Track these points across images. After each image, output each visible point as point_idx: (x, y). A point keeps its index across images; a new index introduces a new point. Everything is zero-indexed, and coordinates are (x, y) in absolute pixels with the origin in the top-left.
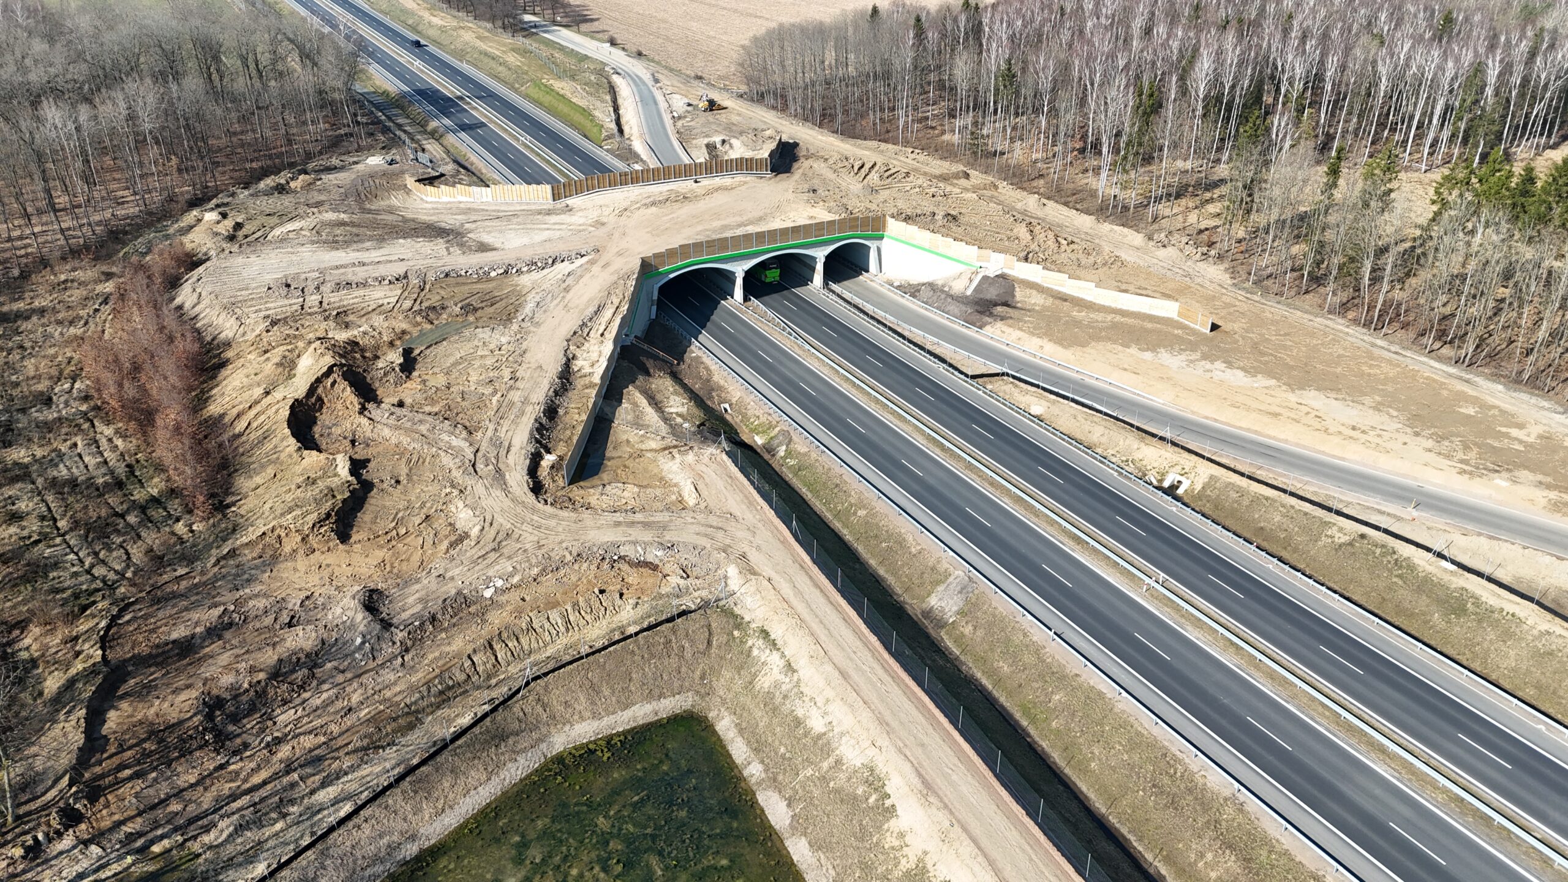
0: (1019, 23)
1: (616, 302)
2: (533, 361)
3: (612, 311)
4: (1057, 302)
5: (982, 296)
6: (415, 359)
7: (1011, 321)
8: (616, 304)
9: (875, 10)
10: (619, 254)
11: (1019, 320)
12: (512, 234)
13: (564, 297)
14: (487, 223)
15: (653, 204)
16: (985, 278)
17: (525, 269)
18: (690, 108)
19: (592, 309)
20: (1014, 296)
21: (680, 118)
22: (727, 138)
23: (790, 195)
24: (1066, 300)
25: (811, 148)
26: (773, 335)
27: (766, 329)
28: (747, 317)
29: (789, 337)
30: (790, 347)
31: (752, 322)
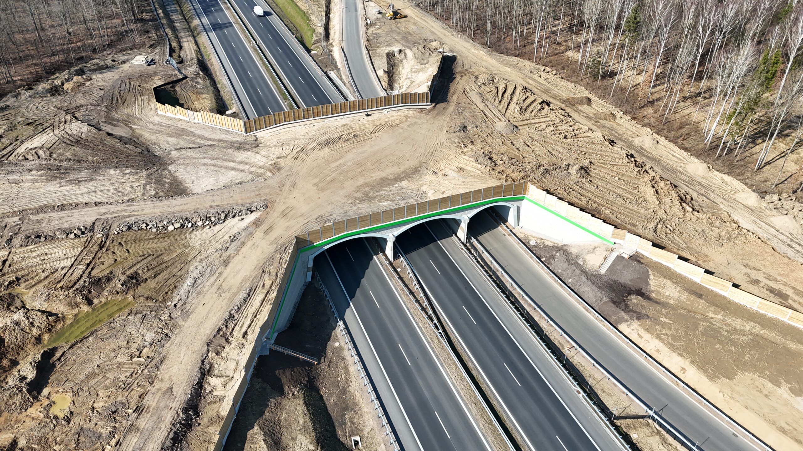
1: (268, 283)
2: (167, 377)
3: (261, 297)
4: (693, 298)
5: (615, 278)
6: (54, 365)
7: (648, 323)
8: (267, 287)
10: (284, 215)
11: (656, 321)
12: (202, 171)
13: (221, 273)
14: (190, 153)
15: (328, 143)
16: (620, 258)
17: (200, 224)
18: (380, 16)
19: (242, 295)
20: (648, 284)
21: (372, 24)
22: (403, 48)
23: (443, 136)
24: (700, 296)
25: (466, 62)
26: (415, 317)
27: (410, 305)
28: (394, 284)
29: (429, 322)
30: (430, 340)
31: (398, 292)
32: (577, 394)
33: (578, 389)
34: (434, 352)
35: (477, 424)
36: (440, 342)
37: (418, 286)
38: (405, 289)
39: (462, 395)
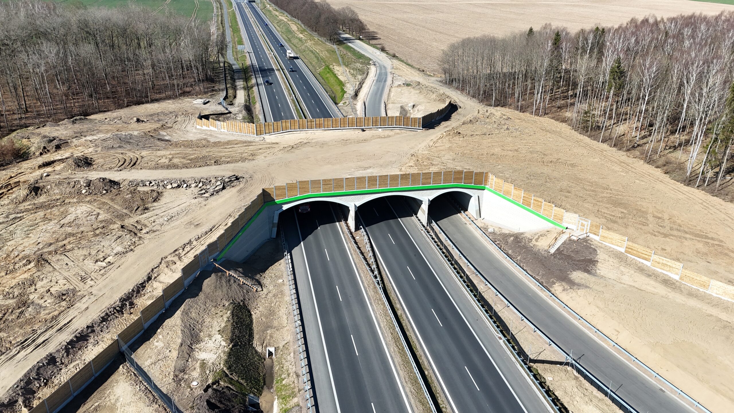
0: (633, 40)
9: (531, 30)
16: (569, 240)
17: (193, 185)
22: (416, 104)
26: (359, 269)
27: (357, 261)
28: (349, 246)
29: (371, 274)
30: (366, 286)
31: (350, 252)
32: (498, 339)
33: (501, 335)
34: (367, 294)
35: (388, 348)
36: (375, 288)
37: (370, 249)
38: (358, 250)
39: (382, 326)
